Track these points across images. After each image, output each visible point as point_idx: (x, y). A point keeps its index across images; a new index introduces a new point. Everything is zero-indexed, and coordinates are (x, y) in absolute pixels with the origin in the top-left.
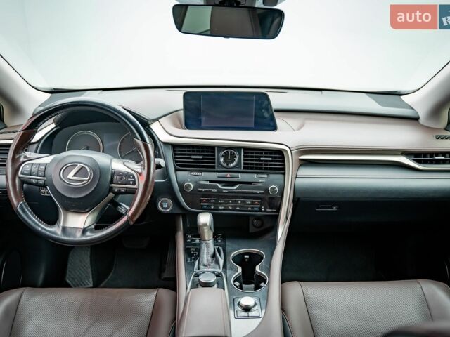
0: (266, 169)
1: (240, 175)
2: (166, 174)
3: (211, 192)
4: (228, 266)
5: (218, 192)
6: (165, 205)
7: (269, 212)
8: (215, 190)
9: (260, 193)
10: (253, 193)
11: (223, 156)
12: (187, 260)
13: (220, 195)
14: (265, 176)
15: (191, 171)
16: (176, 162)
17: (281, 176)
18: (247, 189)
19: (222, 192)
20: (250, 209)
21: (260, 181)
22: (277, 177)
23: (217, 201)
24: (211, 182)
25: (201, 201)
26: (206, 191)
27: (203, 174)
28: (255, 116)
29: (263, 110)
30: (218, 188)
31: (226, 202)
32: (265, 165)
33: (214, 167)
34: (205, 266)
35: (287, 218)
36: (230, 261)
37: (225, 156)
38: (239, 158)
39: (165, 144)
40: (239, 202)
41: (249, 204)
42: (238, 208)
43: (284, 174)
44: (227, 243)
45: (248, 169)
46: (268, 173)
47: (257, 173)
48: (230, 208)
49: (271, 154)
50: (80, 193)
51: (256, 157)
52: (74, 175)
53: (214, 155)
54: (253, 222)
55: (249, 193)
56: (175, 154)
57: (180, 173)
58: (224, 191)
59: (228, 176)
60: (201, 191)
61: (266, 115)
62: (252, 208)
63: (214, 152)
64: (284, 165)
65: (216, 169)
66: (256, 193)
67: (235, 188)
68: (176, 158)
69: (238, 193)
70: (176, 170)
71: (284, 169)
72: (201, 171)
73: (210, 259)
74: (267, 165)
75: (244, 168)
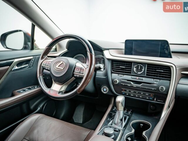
0: (160, 76)
1: (144, 78)
2: (106, 75)
3: (127, 86)
4: (127, 127)
5: (131, 86)
6: (105, 90)
7: (159, 102)
8: (130, 85)
9: (154, 90)
10: (150, 89)
11: (136, 68)
12: (107, 119)
13: (132, 88)
14: (158, 80)
15: (119, 74)
16: (112, 69)
17: (168, 82)
18: (147, 87)
19: (133, 87)
20: (147, 98)
21: (155, 83)
22: (166, 82)
23: (130, 91)
24: (128, 80)
25: (122, 90)
26: (124, 85)
27: (125, 76)
28: (160, 53)
29: (165, 50)
30: (131, 84)
31: (135, 92)
32: (160, 74)
33: (131, 73)
34: (115, 124)
35: (169, 107)
36: (130, 125)
37: (137, 68)
38: (144, 69)
39: (108, 59)
40: (142, 93)
41: (147, 95)
42: (141, 97)
43: (170, 80)
44: (133, 115)
45: (149, 75)
46: (160, 79)
47: (154, 78)
48: (137, 96)
49: (163, 68)
50: (59, 74)
51: (155, 69)
52: (59, 66)
53: (131, 67)
54: (150, 107)
55: (148, 89)
56: (112, 65)
57: (113, 75)
58: (134, 86)
59: (137, 78)
60: (122, 85)
61: (166, 52)
62: (149, 98)
63: (131, 65)
64: (171, 75)
65: (131, 74)
66: (152, 90)
67: (140, 85)
68: (112, 67)
69: (142, 88)
70: (112, 73)
71: (170, 78)
72: (124, 74)
73: (119, 121)
74: (161, 74)
75: (147, 75)
